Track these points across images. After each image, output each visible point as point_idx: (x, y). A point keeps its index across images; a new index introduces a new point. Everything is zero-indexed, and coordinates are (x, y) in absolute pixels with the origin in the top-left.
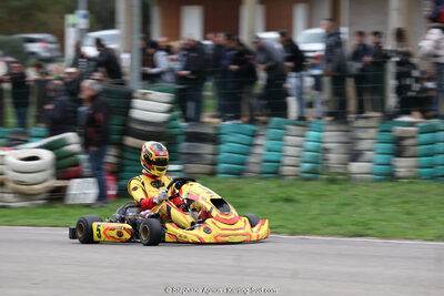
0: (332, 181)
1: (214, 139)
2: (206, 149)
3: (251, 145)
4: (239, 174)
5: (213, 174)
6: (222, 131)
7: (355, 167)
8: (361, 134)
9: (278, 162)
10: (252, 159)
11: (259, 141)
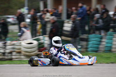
2: (84, 43)
3: (101, 42)
4: (96, 51)
9: (111, 47)
10: (101, 46)
11: (103, 40)
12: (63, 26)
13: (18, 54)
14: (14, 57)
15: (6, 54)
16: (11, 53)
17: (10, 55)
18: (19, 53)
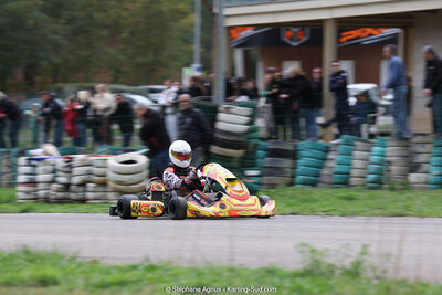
0: (392, 189)
1: (294, 155)
2: (286, 163)
3: (325, 159)
4: (314, 184)
5: (292, 184)
6: (300, 148)
7: (413, 177)
8: (419, 148)
9: (348, 174)
10: (325, 172)
11: (331, 156)
12: (214, 120)
13: (101, 189)
14: (90, 195)
15: (73, 187)
16: (83, 184)
17: (81, 189)
18: (103, 184)
